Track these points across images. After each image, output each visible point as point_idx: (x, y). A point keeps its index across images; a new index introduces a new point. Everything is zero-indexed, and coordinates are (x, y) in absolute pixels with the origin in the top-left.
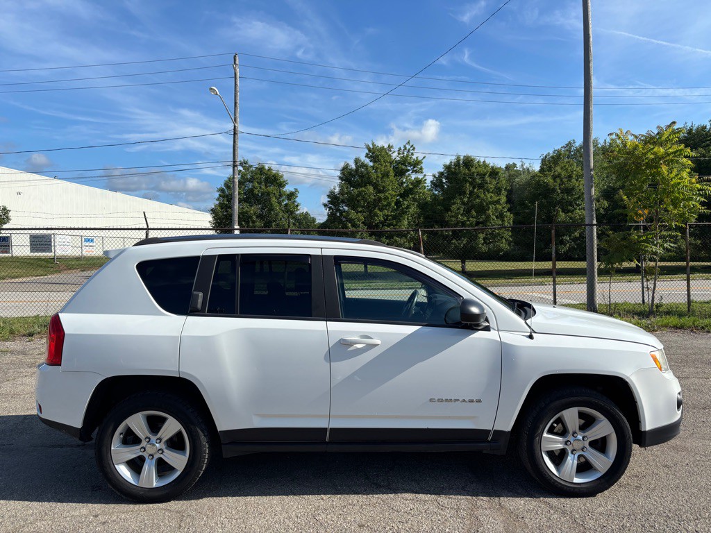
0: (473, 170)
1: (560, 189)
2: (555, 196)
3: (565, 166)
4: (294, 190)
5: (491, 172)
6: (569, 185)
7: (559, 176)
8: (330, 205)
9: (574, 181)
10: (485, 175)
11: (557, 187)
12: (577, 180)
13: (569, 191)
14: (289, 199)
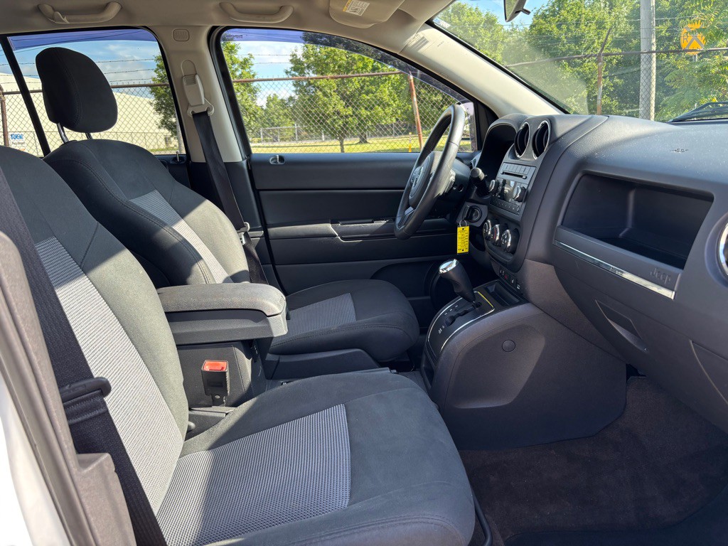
0: (465, 19)
1: (566, 38)
2: (560, 47)
3: (572, 9)
4: (247, 57)
5: (486, 22)
6: (578, 32)
7: (565, 21)
8: (293, 72)
9: (583, 26)
10: (478, 25)
11: (563, 37)
12: (586, 26)
13: (577, 40)
14: (243, 68)
